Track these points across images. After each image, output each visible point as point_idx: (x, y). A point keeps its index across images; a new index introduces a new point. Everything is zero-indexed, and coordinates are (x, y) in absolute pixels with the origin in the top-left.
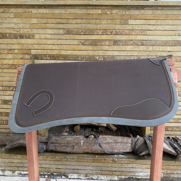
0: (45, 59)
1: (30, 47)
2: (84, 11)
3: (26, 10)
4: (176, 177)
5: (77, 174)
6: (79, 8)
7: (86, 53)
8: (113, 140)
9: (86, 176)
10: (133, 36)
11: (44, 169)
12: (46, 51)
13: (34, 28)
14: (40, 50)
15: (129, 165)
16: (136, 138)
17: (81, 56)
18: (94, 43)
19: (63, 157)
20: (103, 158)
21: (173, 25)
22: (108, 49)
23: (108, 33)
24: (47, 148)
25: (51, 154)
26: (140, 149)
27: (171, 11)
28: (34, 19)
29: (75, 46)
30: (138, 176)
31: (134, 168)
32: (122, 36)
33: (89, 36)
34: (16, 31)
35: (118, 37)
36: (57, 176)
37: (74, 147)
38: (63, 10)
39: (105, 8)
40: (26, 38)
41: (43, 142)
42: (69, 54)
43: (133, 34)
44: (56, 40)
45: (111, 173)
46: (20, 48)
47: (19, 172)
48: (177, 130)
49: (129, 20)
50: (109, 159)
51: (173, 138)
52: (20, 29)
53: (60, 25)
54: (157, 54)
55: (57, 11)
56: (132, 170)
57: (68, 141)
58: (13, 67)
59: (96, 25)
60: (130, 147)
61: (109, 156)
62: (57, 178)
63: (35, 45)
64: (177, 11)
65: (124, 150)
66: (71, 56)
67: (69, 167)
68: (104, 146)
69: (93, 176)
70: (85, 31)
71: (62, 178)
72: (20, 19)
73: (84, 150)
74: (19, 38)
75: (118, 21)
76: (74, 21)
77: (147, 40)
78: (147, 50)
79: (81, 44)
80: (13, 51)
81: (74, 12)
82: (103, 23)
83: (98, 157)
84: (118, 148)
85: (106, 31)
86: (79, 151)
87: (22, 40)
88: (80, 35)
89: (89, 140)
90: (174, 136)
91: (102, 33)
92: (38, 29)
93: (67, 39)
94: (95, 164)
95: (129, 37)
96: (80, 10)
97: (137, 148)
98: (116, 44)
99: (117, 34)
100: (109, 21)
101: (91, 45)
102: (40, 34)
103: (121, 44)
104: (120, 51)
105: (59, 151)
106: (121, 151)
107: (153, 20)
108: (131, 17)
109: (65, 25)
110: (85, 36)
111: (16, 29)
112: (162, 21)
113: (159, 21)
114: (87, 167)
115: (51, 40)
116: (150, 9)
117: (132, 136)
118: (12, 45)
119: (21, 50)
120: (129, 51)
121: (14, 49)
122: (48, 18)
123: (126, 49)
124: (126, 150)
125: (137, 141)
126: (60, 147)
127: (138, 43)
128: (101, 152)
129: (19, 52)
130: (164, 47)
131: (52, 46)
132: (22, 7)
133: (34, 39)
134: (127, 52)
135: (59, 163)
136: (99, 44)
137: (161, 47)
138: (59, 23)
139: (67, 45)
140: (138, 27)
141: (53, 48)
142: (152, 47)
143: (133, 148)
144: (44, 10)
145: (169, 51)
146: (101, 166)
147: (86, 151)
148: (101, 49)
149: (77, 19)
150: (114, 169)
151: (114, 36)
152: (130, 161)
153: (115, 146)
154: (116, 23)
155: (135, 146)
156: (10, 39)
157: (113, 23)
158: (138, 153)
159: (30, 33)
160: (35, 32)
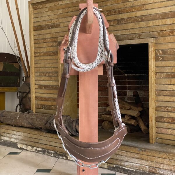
3: (55, 3)
10: (133, 13)
13: (60, 17)
22: (113, 29)
23: (112, 14)
30: (125, 166)
31: (120, 155)
32: (124, 14)
35: (121, 16)
40: (55, 28)
46: (51, 37)
47: (36, 148)
52: (51, 21)
54: (158, 29)
56: (118, 157)
58: (46, 54)
62: (60, 158)
63: (61, 33)
71: (63, 159)
72: (51, 12)
77: (146, 15)
78: (147, 26)
80: (46, 40)
82: (108, 5)
87: (53, 29)
95: (129, 14)
98: (119, 23)
100: (113, 1)
103: (123, 23)
104: (123, 30)
122: (69, 8)
123: (128, 28)
127: (139, 19)
132: (53, 1)
133: (60, 27)
145: (170, 24)
154: (119, 2)
156: (45, 30)
157: (116, 3)
159: (57, 22)
160: (61, 22)
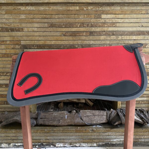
0: (33, 49)
1: (20, 38)
2: (64, 8)
3: (15, 7)
4: (143, 141)
5: (63, 143)
6: (60, 5)
7: (67, 43)
8: (92, 113)
9: (70, 145)
10: (105, 28)
11: (35, 140)
12: (34, 41)
13: (23, 22)
14: (28, 41)
15: (105, 133)
16: (110, 111)
17: (63, 45)
18: (74, 34)
19: (51, 130)
20: (84, 129)
21: (137, 18)
22: (85, 39)
23: (85, 26)
24: (37, 122)
25: (41, 127)
26: (114, 120)
27: (136, 7)
28: (22, 15)
29: (58, 37)
30: (113, 142)
31: (109, 135)
32: (96, 28)
33: (69, 28)
34: (8, 25)
35: (93, 29)
36: (46, 146)
37: (60, 121)
38: (47, 7)
39: (82, 5)
40: (16, 31)
41: (33, 118)
42: (53, 43)
43: (105, 26)
44: (42, 32)
45: (91, 141)
46: (11, 40)
47: (14, 144)
48: (142, 103)
49: (102, 15)
50: (89, 129)
51: (139, 110)
52: (10, 24)
53: (45, 20)
54: (125, 42)
55: (42, 8)
56: (107, 137)
57: (54, 116)
58: (6, 56)
59: (75, 19)
60: (105, 118)
61: (88, 127)
62: (46, 147)
63: (24, 37)
64: (141, 7)
65: (101, 121)
66: (55, 46)
67: (56, 138)
68: (84, 119)
69: (76, 144)
70: (66, 25)
71: (51, 147)
72: (10, 16)
73: (68, 123)
74: (10, 31)
75: (93, 16)
76: (57, 16)
77: (117, 31)
78: (117, 39)
79: (63, 35)
80: (5, 42)
81: (56, 9)
82: (81, 18)
83: (80, 128)
84: (96, 120)
85: (83, 24)
86: (64, 124)
87: (13, 32)
88: (62, 28)
89: (72, 114)
90: (140, 108)
91: (80, 26)
92: (26, 23)
93: (51, 32)
94: (77, 134)
95: (102, 28)
96: (61, 7)
97: (112, 120)
98: (92, 34)
99: (92, 26)
100: (85, 16)
101: (71, 36)
102: (28, 28)
103: (96, 35)
104: (95, 40)
105: (47, 124)
106: (99, 122)
107: (121, 15)
108: (103, 12)
109: (49, 19)
110: (66, 28)
111: (7, 24)
112: (129, 15)
113: (126, 15)
114: (71, 137)
115: (38, 33)
116: (119, 5)
117: (106, 110)
118: (4, 37)
119: (12, 42)
120: (102, 40)
121: (6, 41)
122: (34, 14)
123: (100, 39)
124: (102, 121)
125: (111, 113)
126: (48, 121)
127: (110, 33)
128: (82, 124)
129: (11, 43)
130: (131, 37)
131: (38, 38)
132: (12, 5)
133: (23, 32)
134: (101, 41)
135: (47, 135)
136: (78, 35)
137: (128, 36)
138: (44, 18)
139: (51, 36)
140: (109, 20)
141: (40, 39)
142: (121, 36)
143: (108, 120)
144: (31, 7)
145: (135, 40)
146: (83, 135)
147: (70, 124)
148: (80, 39)
149: (59, 14)
150: (93, 137)
151: (89, 28)
152: (106, 130)
153: (94, 118)
154: (91, 17)
155: (109, 117)
156: (2, 33)
157: (88, 18)
158: (112, 124)
159: (19, 27)
160: (24, 26)
